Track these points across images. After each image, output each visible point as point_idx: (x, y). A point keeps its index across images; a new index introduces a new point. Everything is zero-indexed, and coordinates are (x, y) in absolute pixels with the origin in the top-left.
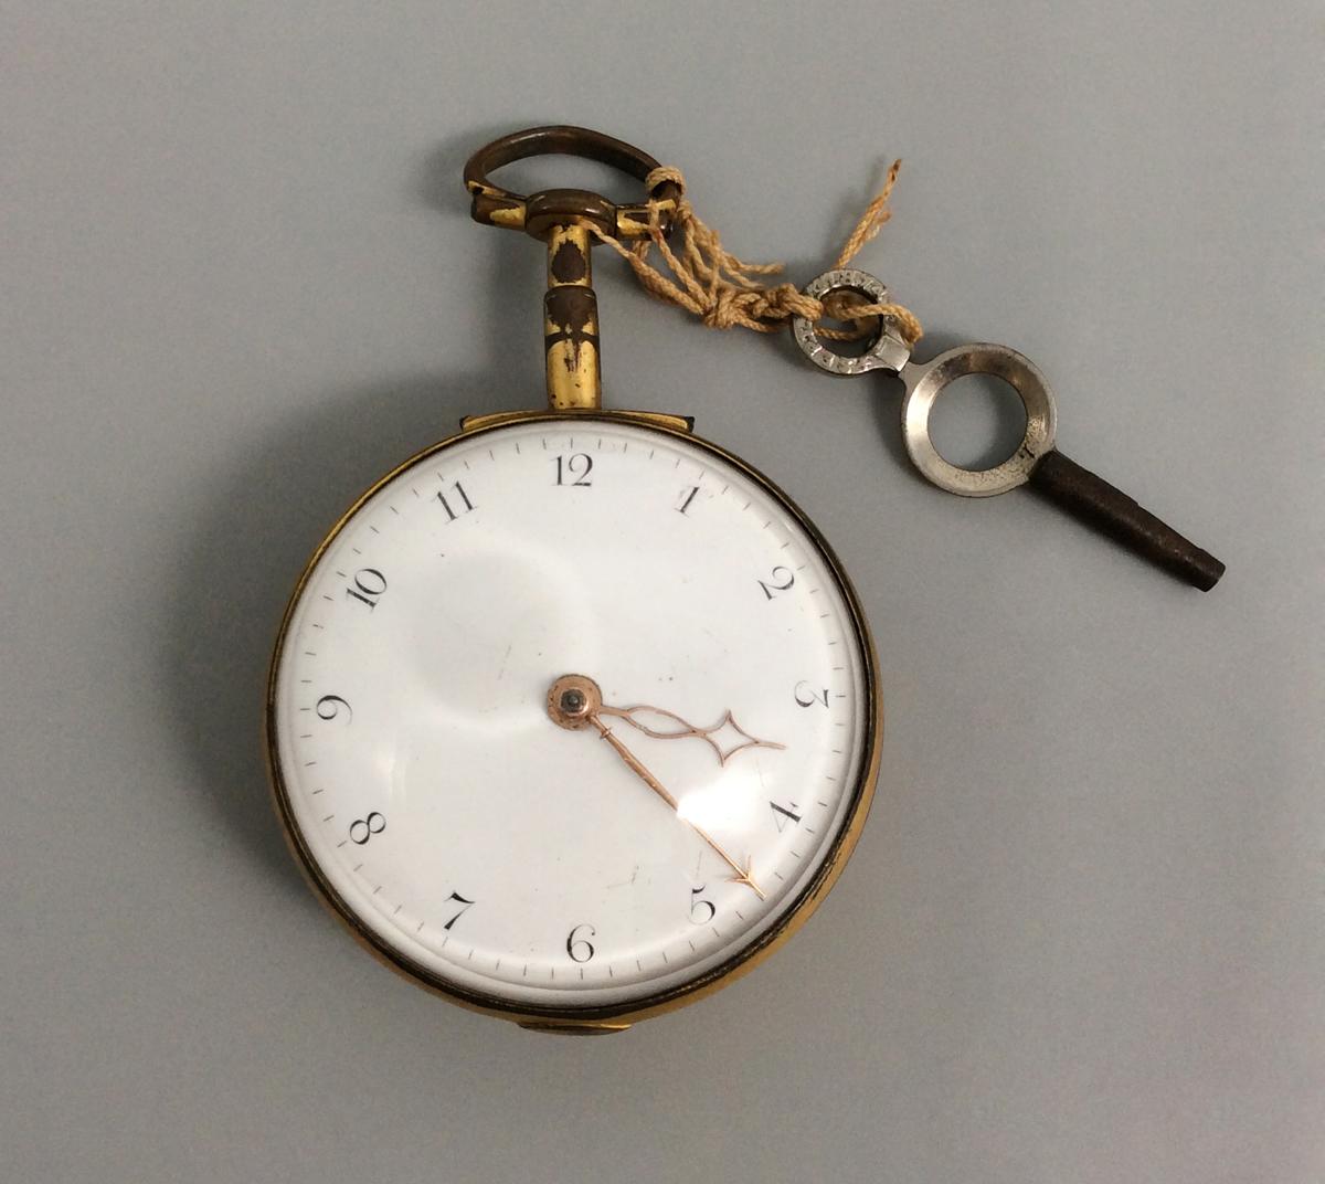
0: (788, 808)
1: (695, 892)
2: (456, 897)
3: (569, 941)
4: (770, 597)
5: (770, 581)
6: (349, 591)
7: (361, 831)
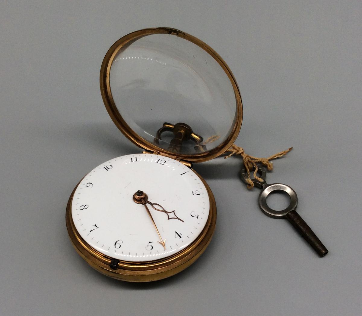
0: (179, 234)
1: (150, 242)
2: (95, 225)
3: (116, 242)
4: (193, 194)
5: (194, 192)
6: (104, 168)
7: (82, 208)
